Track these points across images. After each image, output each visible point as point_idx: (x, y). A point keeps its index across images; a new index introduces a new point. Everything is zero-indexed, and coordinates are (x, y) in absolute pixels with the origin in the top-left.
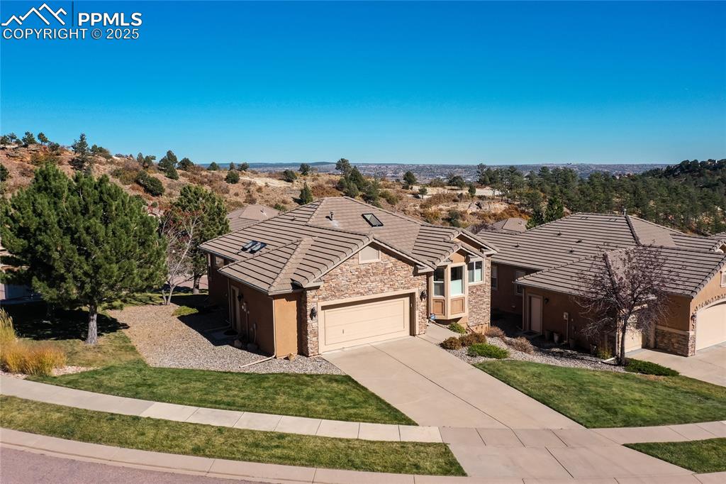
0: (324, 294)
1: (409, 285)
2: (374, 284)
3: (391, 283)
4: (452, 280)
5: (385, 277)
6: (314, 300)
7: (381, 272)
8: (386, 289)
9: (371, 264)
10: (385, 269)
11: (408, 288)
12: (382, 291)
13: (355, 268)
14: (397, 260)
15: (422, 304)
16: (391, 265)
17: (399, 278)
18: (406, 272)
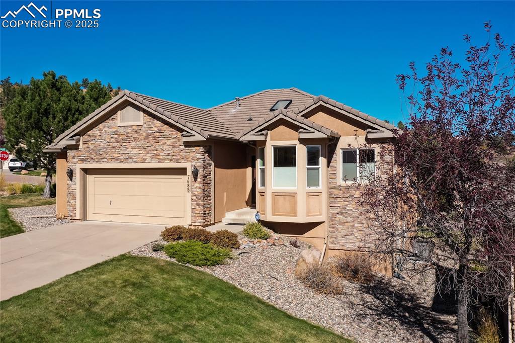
0: (84, 155)
1: (179, 157)
2: (135, 151)
3: (155, 152)
4: (275, 165)
5: (148, 144)
6: (74, 160)
7: (142, 138)
8: (149, 160)
9: (131, 126)
10: (148, 135)
11: (177, 161)
12: (144, 161)
13: (113, 130)
14: (162, 124)
15: (197, 185)
16: (155, 129)
17: (165, 147)
18: (174, 140)
